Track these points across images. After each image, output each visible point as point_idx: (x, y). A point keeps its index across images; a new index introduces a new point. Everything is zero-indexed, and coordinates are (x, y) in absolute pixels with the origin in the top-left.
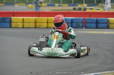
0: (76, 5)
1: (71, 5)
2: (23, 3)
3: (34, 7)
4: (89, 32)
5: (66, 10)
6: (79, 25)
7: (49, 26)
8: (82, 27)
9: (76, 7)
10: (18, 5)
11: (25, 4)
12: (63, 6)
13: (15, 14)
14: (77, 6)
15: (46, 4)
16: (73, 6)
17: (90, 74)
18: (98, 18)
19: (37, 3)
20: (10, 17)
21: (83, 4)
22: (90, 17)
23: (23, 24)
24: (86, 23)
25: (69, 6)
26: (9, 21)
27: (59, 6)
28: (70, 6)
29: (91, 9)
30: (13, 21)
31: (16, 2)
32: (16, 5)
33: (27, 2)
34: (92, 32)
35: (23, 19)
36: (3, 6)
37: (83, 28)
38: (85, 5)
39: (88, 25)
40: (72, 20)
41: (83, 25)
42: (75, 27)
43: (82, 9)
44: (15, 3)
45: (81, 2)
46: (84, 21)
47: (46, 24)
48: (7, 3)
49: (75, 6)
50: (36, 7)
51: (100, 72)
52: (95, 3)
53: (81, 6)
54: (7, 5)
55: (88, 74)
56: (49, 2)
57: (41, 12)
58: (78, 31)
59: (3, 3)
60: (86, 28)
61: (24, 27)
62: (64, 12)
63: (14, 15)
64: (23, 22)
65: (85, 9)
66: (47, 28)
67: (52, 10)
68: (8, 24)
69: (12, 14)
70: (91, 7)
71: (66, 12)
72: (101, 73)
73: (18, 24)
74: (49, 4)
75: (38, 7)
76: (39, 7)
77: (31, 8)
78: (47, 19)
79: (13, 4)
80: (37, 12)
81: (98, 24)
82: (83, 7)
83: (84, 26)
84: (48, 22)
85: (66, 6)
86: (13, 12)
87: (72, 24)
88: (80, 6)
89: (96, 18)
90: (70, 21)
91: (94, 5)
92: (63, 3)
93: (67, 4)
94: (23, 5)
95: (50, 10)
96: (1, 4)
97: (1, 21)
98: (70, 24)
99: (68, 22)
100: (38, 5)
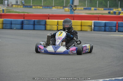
1: (107, 9)
2: (61, 6)
3: (69, 10)
4: (122, 36)
5: (100, 14)
6: (112, 29)
7: (83, 29)
8: (115, 30)
9: (111, 11)
10: (55, 8)
11: (62, 7)
12: (99, 10)
13: (51, 16)
14: (113, 10)
15: (82, 8)
16: (108, 10)
17: (118, 78)
19: (72, 7)
20: (45, 20)
21: (118, 8)
23: (58, 27)
24: (119, 27)
25: (104, 10)
26: (44, 24)
27: (95, 10)
28: (106, 10)
30: (47, 23)
31: (53, 5)
32: (54, 8)
33: (64, 5)
35: (58, 22)
36: (40, 8)
37: (115, 32)
38: (120, 9)
39: (121, 29)
40: (105, 23)
41: (116, 29)
42: (108, 30)
43: (117, 13)
44: (52, 6)
45: (116, 7)
46: (117, 25)
47: (80, 27)
48: (45, 6)
49: (111, 10)
50: (71, 10)
54: (45, 8)
55: (116, 78)
56: (85, 6)
57: (75, 15)
58: (110, 35)
59: (41, 6)
60: (118, 32)
62: (98, 16)
64: (58, 24)
65: (120, 13)
66: (81, 31)
67: (87, 13)
68: (43, 26)
69: (48, 16)
71: (100, 16)
73: (52, 27)
74: (85, 7)
75: (73, 11)
76: (74, 10)
77: (66, 11)
78: (81, 22)
79: (51, 7)
80: (72, 15)
82: (118, 12)
83: (117, 30)
84: (82, 25)
85: (101, 10)
86: (49, 15)
87: (105, 27)
88: (115, 10)
90: (103, 25)
92: (99, 7)
93: (102, 8)
94: (60, 8)
96: (39, 7)
97: (36, 23)
98: (103, 28)
99: (101, 25)
100: (73, 8)
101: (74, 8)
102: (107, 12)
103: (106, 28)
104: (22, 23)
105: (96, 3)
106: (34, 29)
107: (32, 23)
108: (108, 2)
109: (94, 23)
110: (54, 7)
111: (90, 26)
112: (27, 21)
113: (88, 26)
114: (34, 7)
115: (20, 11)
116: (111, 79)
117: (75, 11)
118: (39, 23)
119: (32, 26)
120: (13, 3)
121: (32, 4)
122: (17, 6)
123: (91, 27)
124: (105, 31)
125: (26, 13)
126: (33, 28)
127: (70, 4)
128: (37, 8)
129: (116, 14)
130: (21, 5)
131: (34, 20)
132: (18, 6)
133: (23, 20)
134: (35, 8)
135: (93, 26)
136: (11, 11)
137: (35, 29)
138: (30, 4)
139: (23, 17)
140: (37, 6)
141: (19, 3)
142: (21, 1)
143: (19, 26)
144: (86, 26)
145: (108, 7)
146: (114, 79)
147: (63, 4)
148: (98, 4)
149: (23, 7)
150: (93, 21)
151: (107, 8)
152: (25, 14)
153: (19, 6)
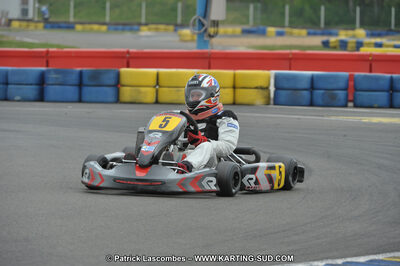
0: (334, 31)
1: (319, 31)
2: (167, 24)
3: (196, 37)
4: (366, 120)
5: (296, 47)
6: (334, 97)
7: (239, 100)
8: (343, 102)
9: (333, 39)
10: (150, 29)
11: (171, 28)
12: (291, 34)
13: (134, 58)
14: (337, 35)
15: (238, 29)
16: (323, 34)
17: (354, 259)
18: (394, 76)
19: (203, 25)
20: (117, 69)
21: (353, 29)
22: (371, 71)
23: (157, 91)
24: (356, 90)
25: (309, 34)
26: (112, 81)
27: (280, 34)
28: (315, 34)
29: (379, 45)
30: (124, 80)
31: (143, 20)
32: (145, 32)
33: (179, 20)
34: (375, 120)
35: (158, 75)
36: (99, 32)
37: (346, 106)
38: (361, 33)
39: (363, 96)
40: (312, 78)
41: (347, 95)
42: (321, 102)
43: (350, 46)
44: (140, 24)
45: (350, 24)
46: (351, 83)
47: (230, 91)
48: (117, 24)
49: (330, 34)
50: (201, 36)
51: (389, 252)
52: (393, 27)
53: (346, 35)
54: (116, 29)
55: (349, 260)
56: (247, 22)
57: (216, 53)
58: (328, 116)
59: (104, 24)
60: (356, 106)
61: (160, 100)
62: (288, 54)
63: (131, 63)
64: (158, 83)
65: (359, 45)
66: (234, 104)
67: (254, 47)
68: (110, 91)
69: (124, 57)
70: (378, 40)
71: (294, 54)
72: (392, 254)
73: (140, 92)
74: (246, 27)
75: (206, 38)
76: (211, 36)
77: (184, 40)
78: (235, 75)
79: (136, 27)
80: (207, 53)
81: (395, 94)
82: (354, 40)
83: (351, 101)
84: (237, 85)
85: (299, 36)
86: (128, 52)
87: (312, 94)
88: (343, 35)
89: (389, 75)
90: (306, 85)
91: (389, 32)
92: (292, 25)
93: (303, 28)
94: (166, 30)
95: (249, 47)
96: (96, 27)
97: (86, 80)
98: (306, 94)
99: (299, 86)
100: (206, 30)
101: (212, 30)
102: (317, 40)
103: (315, 96)
104: (42, 80)
105: (283, 14)
106: (80, 101)
107: (74, 79)
108: (323, 8)
109: (277, 78)
110: (144, 28)
111: (262, 88)
112: (56, 72)
113: (256, 88)
114: (79, 27)
115: (36, 41)
116: (330, 262)
117: (214, 40)
118: (96, 79)
119: (72, 91)
120: (10, 16)
121: (75, 16)
122: (24, 24)
123: (265, 93)
124: (312, 104)
125: (52, 46)
126: (76, 97)
127: (198, 15)
128: (91, 30)
129: (349, 48)
130: (38, 22)
131: (79, 69)
132: (28, 26)
133: (44, 69)
134: (83, 31)
135: (272, 89)
136: (4, 39)
137: (83, 99)
138: (69, 17)
139: (45, 60)
140: (90, 23)
141: (30, 15)
142: (39, 9)
143: (32, 91)
144: (250, 88)
145: (322, 25)
146: (340, 262)
147: (176, 17)
148: (290, 16)
149: (45, 27)
150: (273, 72)
151: (320, 28)
152: (51, 50)
153: (32, 25)
